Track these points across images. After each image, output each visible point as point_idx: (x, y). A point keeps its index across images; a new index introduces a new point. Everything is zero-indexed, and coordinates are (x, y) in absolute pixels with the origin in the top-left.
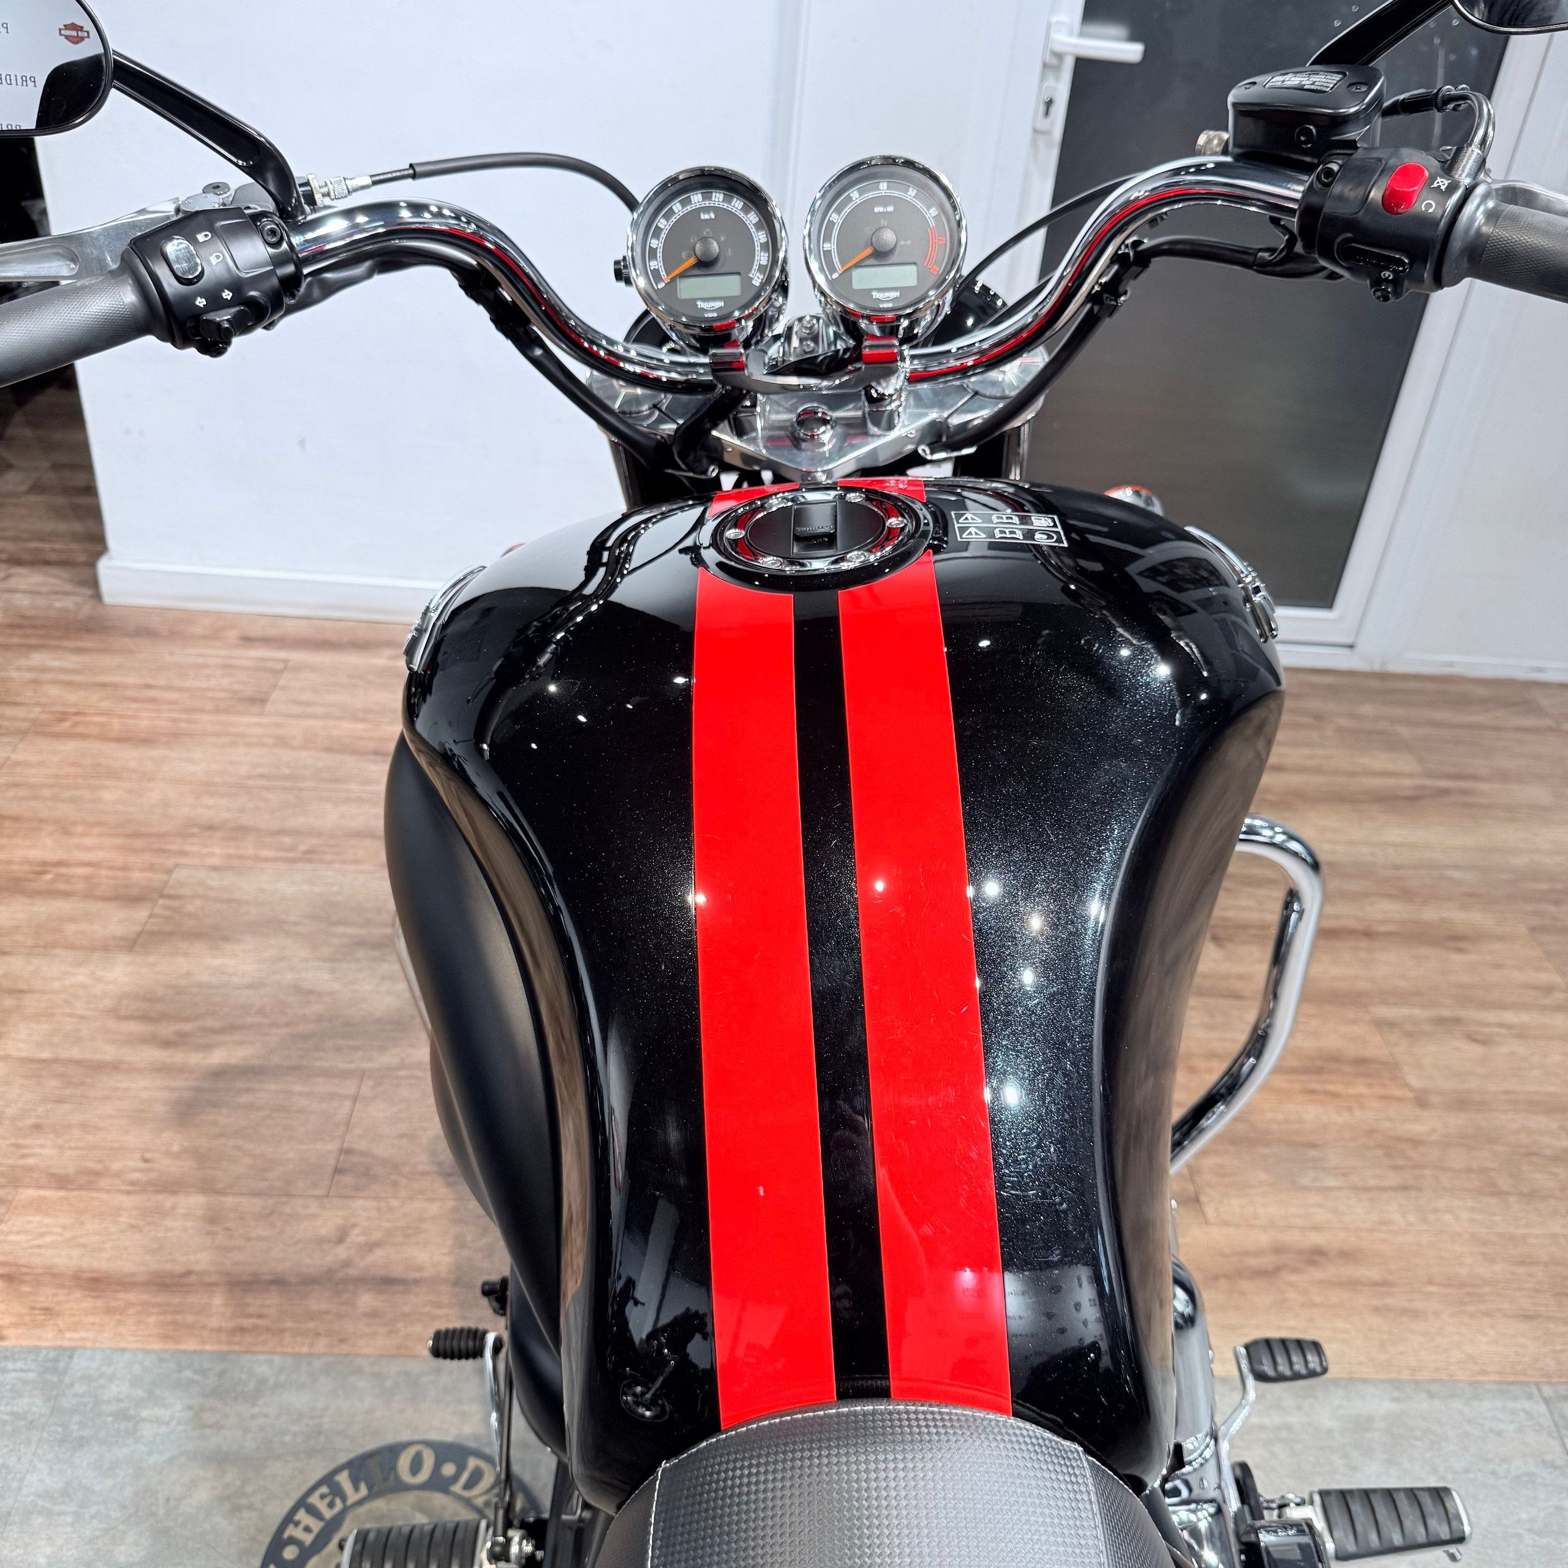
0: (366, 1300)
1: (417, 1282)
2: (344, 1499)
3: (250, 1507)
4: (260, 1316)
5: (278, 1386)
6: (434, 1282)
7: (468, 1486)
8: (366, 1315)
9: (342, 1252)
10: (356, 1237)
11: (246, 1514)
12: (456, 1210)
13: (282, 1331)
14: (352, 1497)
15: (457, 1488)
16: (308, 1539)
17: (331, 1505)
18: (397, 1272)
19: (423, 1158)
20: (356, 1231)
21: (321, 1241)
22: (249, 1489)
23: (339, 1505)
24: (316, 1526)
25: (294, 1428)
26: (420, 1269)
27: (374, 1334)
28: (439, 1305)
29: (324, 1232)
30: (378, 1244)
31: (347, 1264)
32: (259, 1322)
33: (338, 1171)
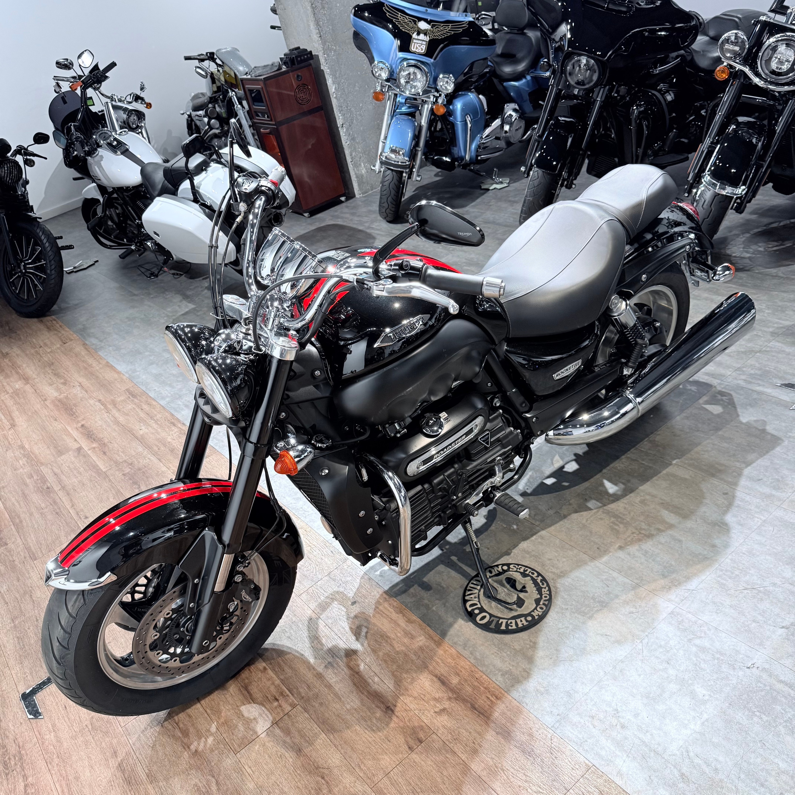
0: (455, 681)
1: (436, 676)
2: (507, 622)
3: (531, 641)
4: (488, 698)
5: (500, 670)
6: (431, 673)
7: (476, 604)
8: (458, 675)
9: (447, 704)
10: (439, 707)
11: (533, 640)
12: (403, 694)
13: (485, 688)
14: (504, 621)
15: (479, 606)
16: (523, 619)
17: (511, 623)
18: (438, 684)
19: (392, 725)
20: (437, 710)
21: (449, 714)
22: (528, 646)
23: (509, 622)
24: (518, 621)
25: (505, 654)
26: (432, 680)
27: (462, 667)
28: (437, 663)
29: (446, 717)
30: (435, 699)
31: (450, 699)
32: (490, 697)
33: (421, 742)
